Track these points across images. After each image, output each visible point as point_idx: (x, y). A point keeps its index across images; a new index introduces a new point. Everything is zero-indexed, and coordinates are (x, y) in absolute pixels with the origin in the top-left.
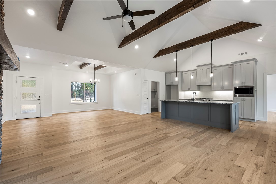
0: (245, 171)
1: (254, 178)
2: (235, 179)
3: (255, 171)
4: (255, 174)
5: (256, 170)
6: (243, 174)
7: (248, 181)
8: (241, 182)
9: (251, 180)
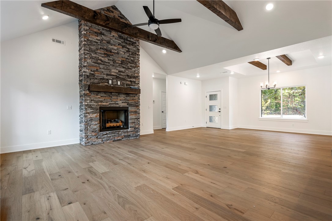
0: (60, 203)
1: (47, 203)
2: (61, 190)
3: (51, 212)
4: (48, 208)
5: (50, 214)
6: (59, 198)
7: (50, 197)
8: (55, 192)
9: (48, 199)
